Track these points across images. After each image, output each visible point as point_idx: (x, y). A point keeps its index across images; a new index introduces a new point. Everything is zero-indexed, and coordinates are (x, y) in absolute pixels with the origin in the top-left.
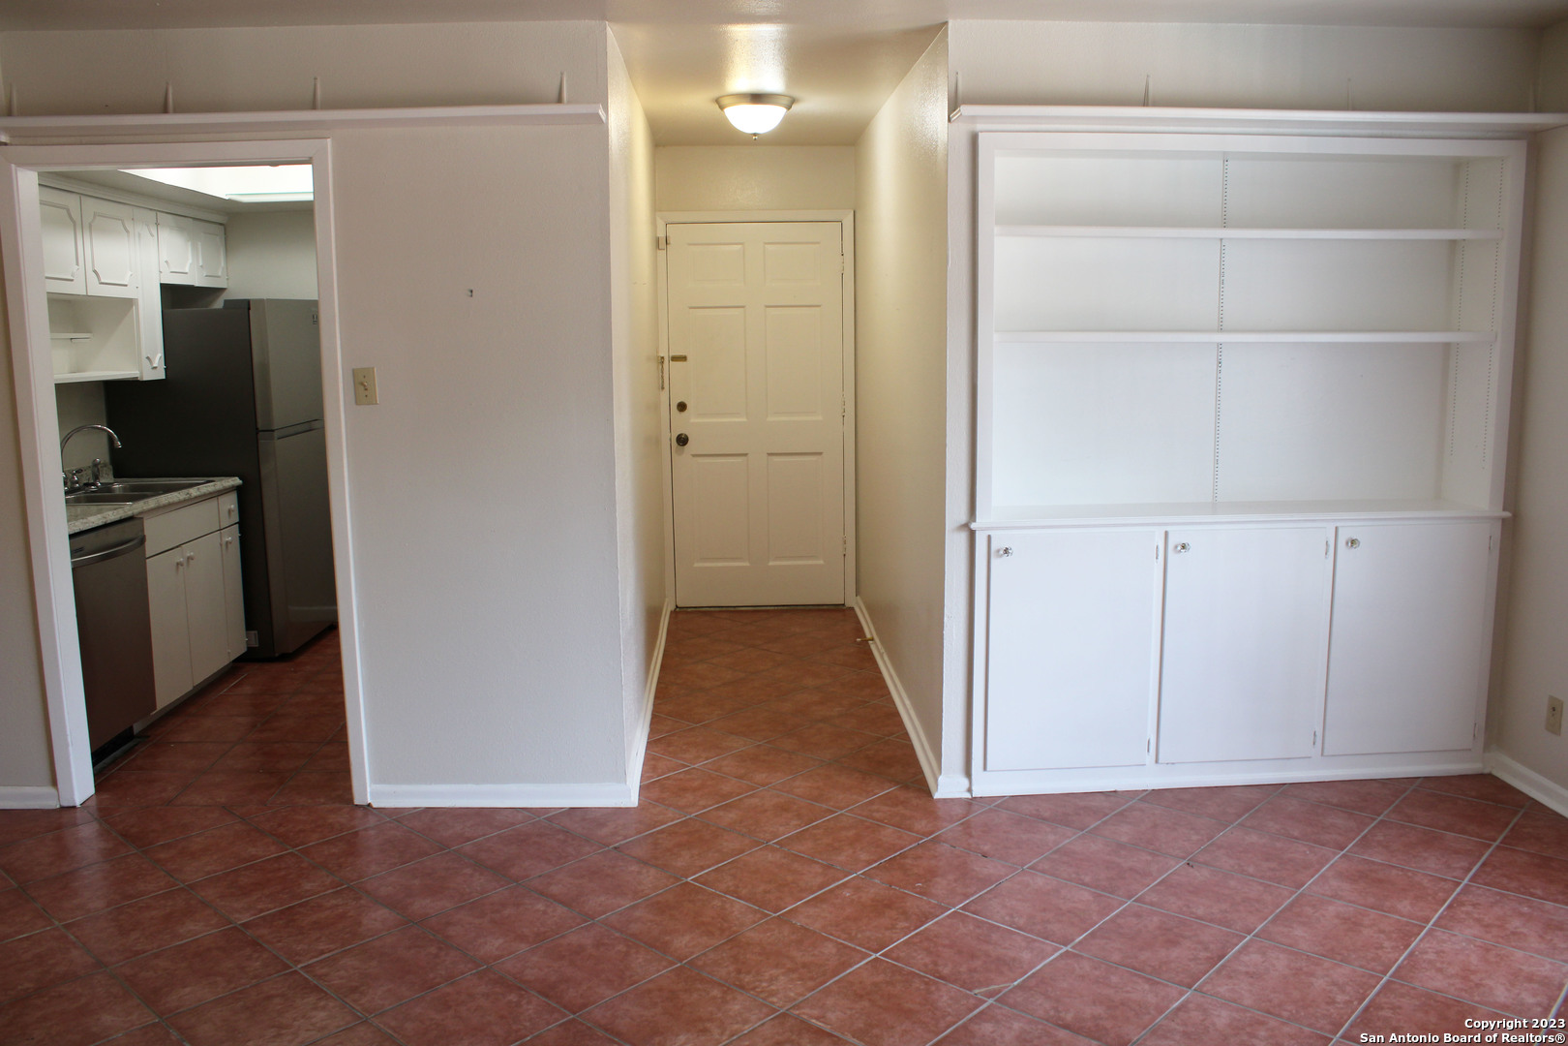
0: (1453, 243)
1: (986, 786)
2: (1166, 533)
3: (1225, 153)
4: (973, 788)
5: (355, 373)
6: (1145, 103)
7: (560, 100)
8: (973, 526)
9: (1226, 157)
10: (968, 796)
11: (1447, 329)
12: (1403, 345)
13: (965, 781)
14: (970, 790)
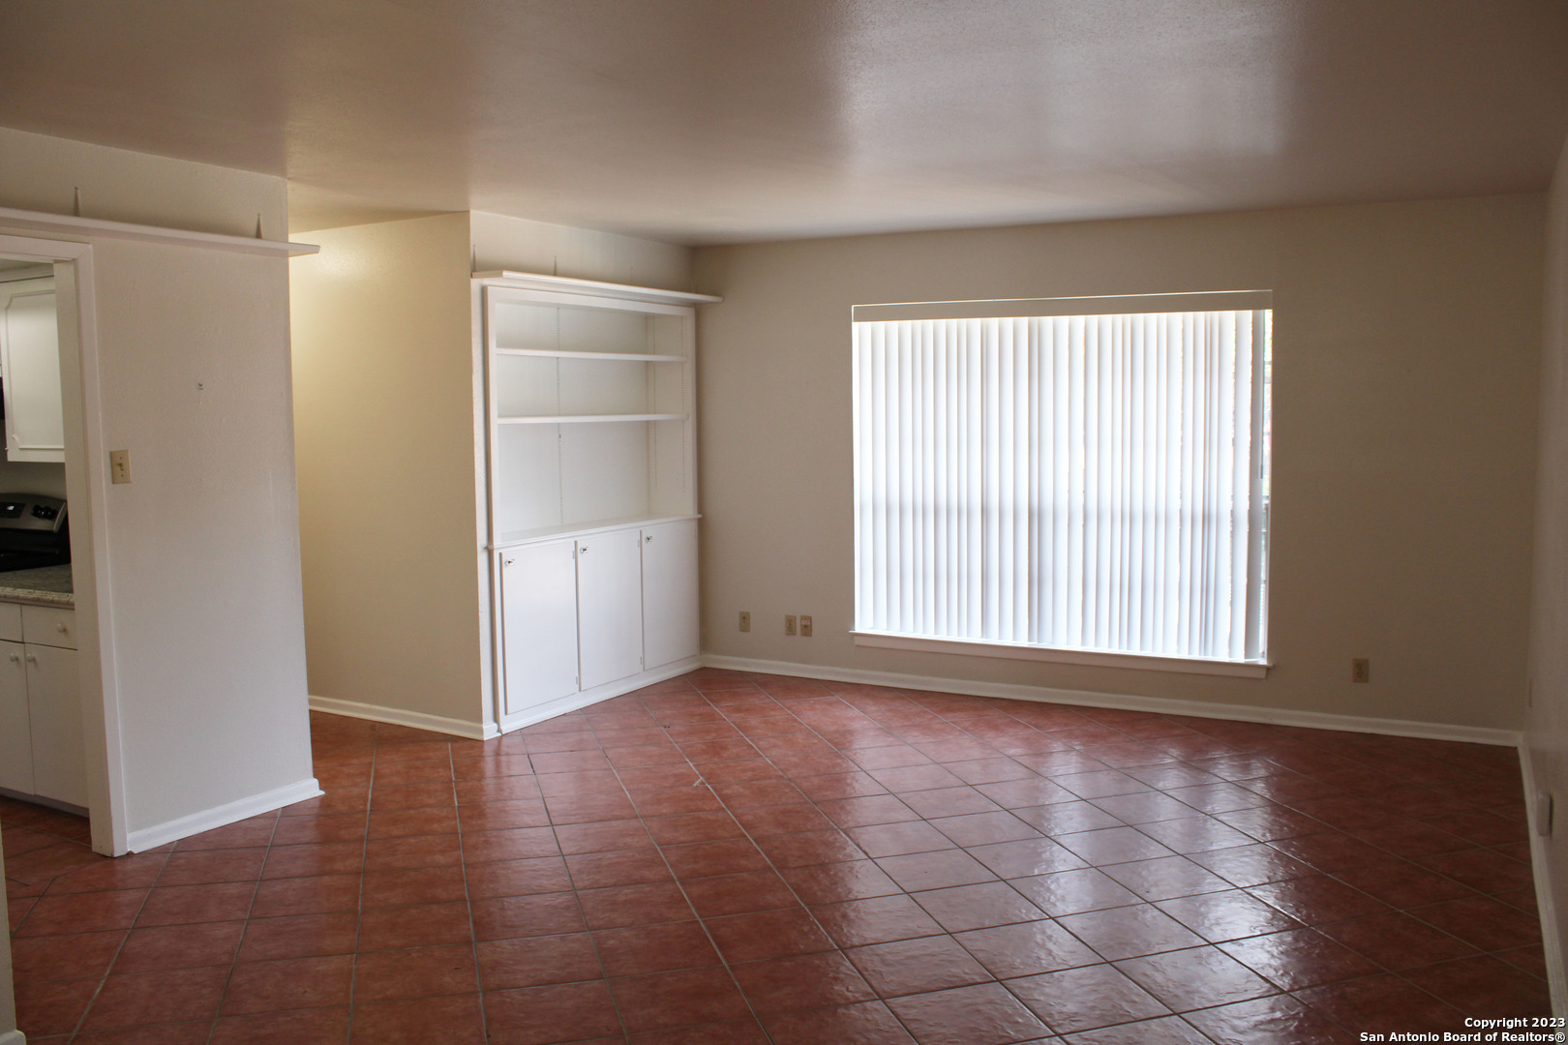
0: (647, 362)
1: (509, 724)
2: (576, 542)
3: (558, 304)
4: (502, 728)
5: (112, 455)
6: (555, 274)
7: (258, 235)
8: (490, 547)
9: (558, 307)
10: (500, 734)
11: (648, 413)
12: (628, 422)
13: (495, 725)
14: (499, 731)
